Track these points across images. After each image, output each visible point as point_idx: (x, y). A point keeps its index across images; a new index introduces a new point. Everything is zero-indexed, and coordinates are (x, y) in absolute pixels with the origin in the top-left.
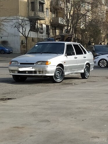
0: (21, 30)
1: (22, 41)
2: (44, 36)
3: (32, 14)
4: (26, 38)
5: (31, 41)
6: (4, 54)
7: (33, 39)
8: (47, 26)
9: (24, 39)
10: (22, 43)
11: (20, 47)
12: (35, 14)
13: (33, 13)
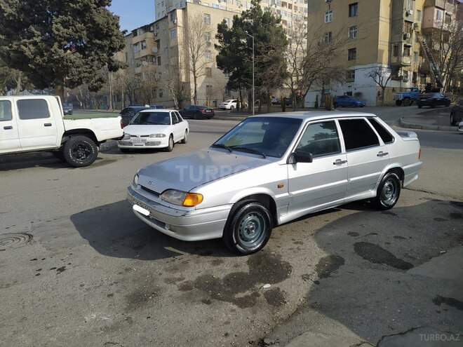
0: (378, 80)
1: (379, 92)
2: (409, 85)
3: (394, 60)
4: (383, 88)
5: (391, 91)
6: (355, 107)
7: (394, 90)
8: (414, 73)
9: (381, 89)
10: (379, 94)
11: (375, 99)
12: (398, 59)
13: (396, 59)
